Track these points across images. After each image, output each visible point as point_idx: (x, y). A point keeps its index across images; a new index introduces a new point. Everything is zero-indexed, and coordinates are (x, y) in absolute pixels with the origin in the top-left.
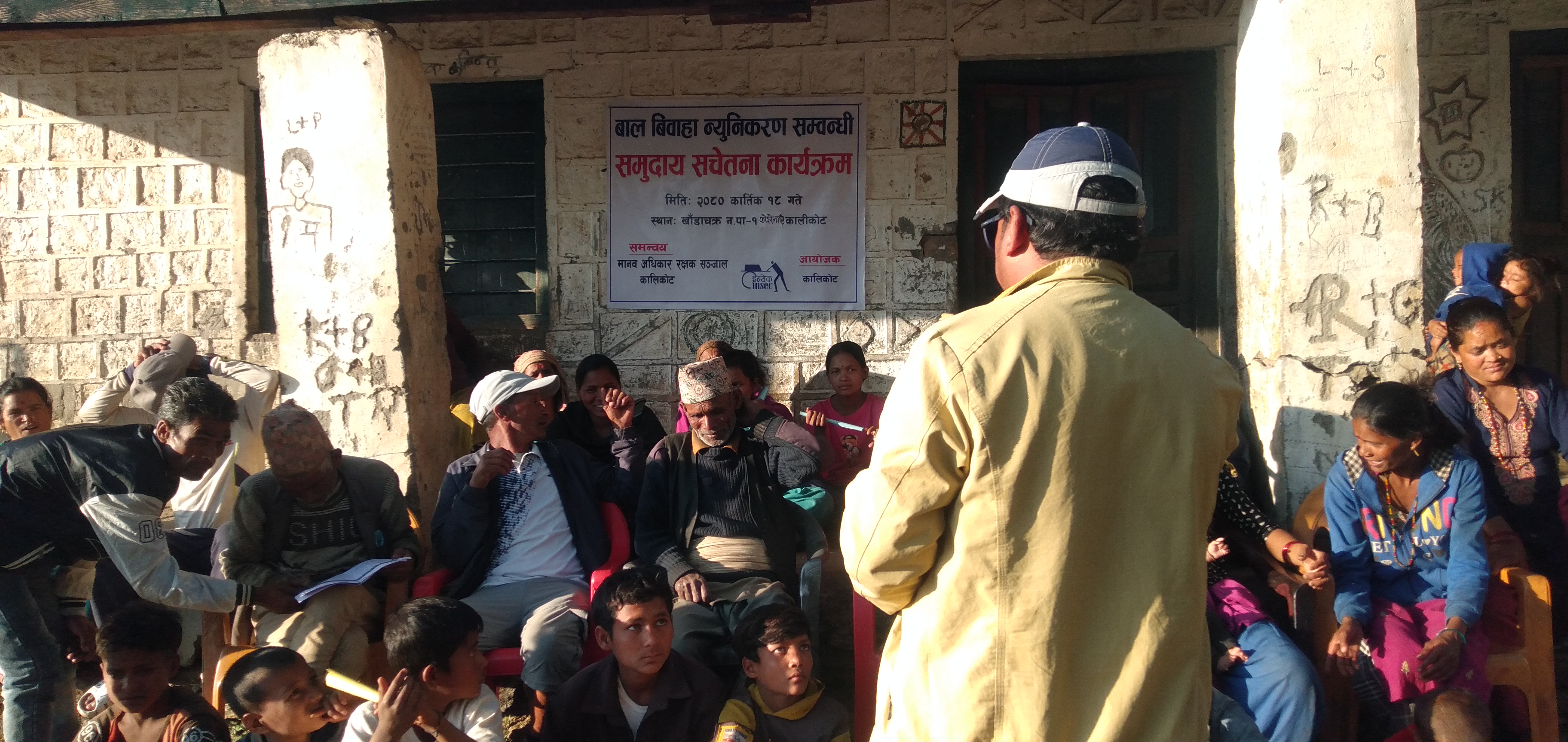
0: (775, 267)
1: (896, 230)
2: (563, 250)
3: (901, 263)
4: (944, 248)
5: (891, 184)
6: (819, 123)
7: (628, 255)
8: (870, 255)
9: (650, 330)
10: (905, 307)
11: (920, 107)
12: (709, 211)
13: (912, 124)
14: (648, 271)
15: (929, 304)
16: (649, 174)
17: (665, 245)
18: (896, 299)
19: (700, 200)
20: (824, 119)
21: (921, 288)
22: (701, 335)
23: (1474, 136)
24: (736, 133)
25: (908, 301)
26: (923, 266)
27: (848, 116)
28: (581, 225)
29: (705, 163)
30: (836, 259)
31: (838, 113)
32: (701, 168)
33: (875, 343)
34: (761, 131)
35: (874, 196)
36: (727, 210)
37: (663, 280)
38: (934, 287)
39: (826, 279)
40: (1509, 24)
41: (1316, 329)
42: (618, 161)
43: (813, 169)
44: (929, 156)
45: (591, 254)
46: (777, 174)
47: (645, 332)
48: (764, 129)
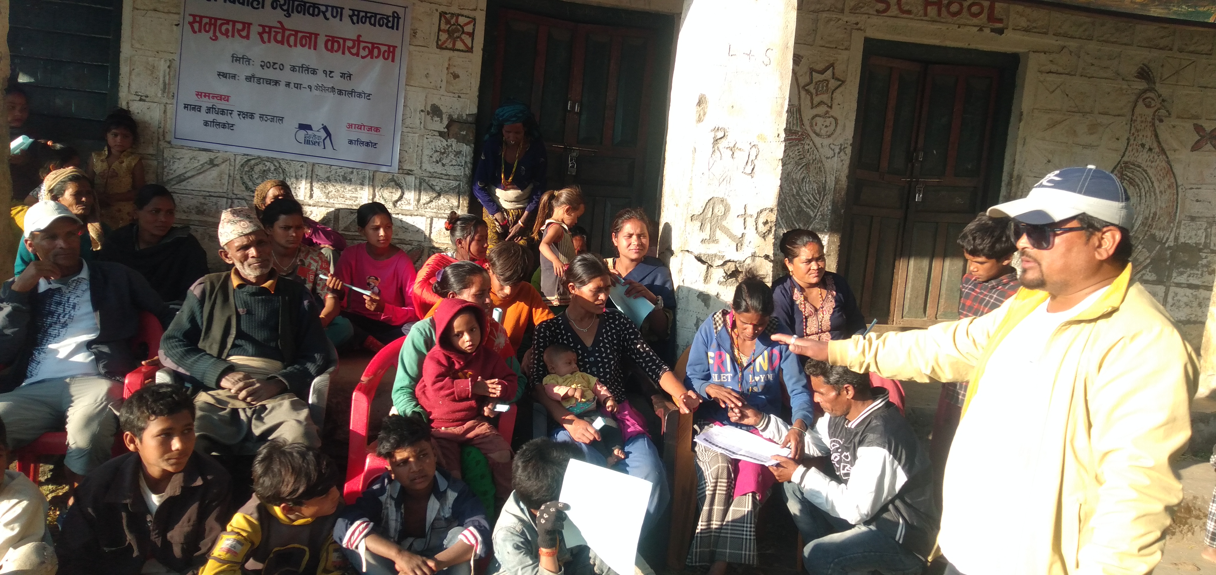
0: (325, 129)
1: (428, 114)
2: (134, 87)
3: (430, 140)
4: (464, 133)
5: (427, 75)
6: (371, 17)
7: (193, 100)
8: (405, 130)
9: (209, 166)
10: (430, 175)
11: (455, 18)
12: (270, 74)
13: (448, 31)
14: (211, 117)
15: (449, 175)
16: (218, 34)
17: (228, 97)
18: (424, 168)
19: (263, 64)
20: (376, 14)
21: (444, 162)
22: (255, 176)
23: (834, 106)
24: (299, 12)
25: (433, 171)
26: (447, 145)
27: (396, 15)
28: (152, 70)
29: (269, 33)
30: (377, 129)
31: (388, 11)
32: (266, 36)
33: (403, 200)
34: (321, 14)
35: (412, 83)
36: (286, 76)
37: (224, 126)
38: (454, 163)
39: (367, 144)
40: (865, 32)
41: (706, 234)
42: (191, 19)
43: (363, 53)
44: (459, 58)
45: (160, 95)
46: (332, 52)
47: (205, 168)
48: (324, 13)
